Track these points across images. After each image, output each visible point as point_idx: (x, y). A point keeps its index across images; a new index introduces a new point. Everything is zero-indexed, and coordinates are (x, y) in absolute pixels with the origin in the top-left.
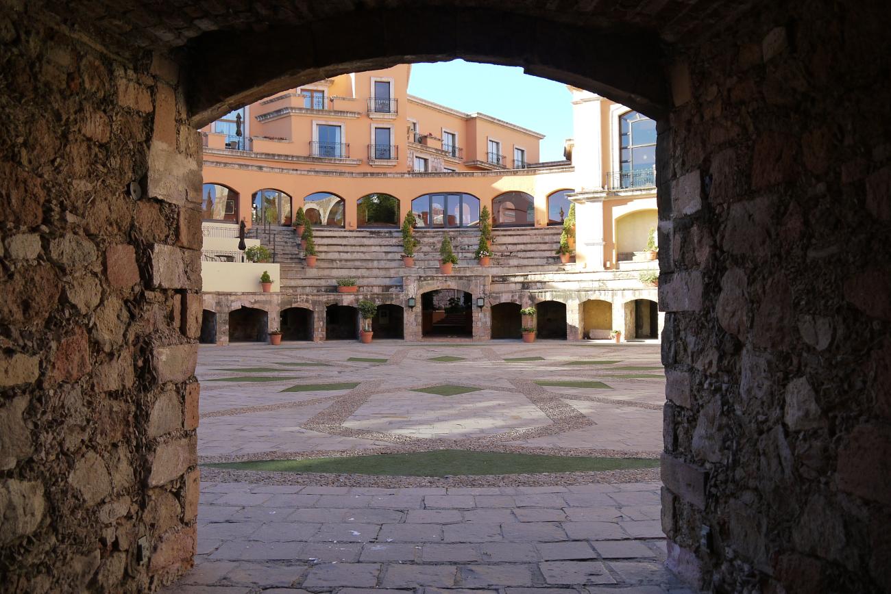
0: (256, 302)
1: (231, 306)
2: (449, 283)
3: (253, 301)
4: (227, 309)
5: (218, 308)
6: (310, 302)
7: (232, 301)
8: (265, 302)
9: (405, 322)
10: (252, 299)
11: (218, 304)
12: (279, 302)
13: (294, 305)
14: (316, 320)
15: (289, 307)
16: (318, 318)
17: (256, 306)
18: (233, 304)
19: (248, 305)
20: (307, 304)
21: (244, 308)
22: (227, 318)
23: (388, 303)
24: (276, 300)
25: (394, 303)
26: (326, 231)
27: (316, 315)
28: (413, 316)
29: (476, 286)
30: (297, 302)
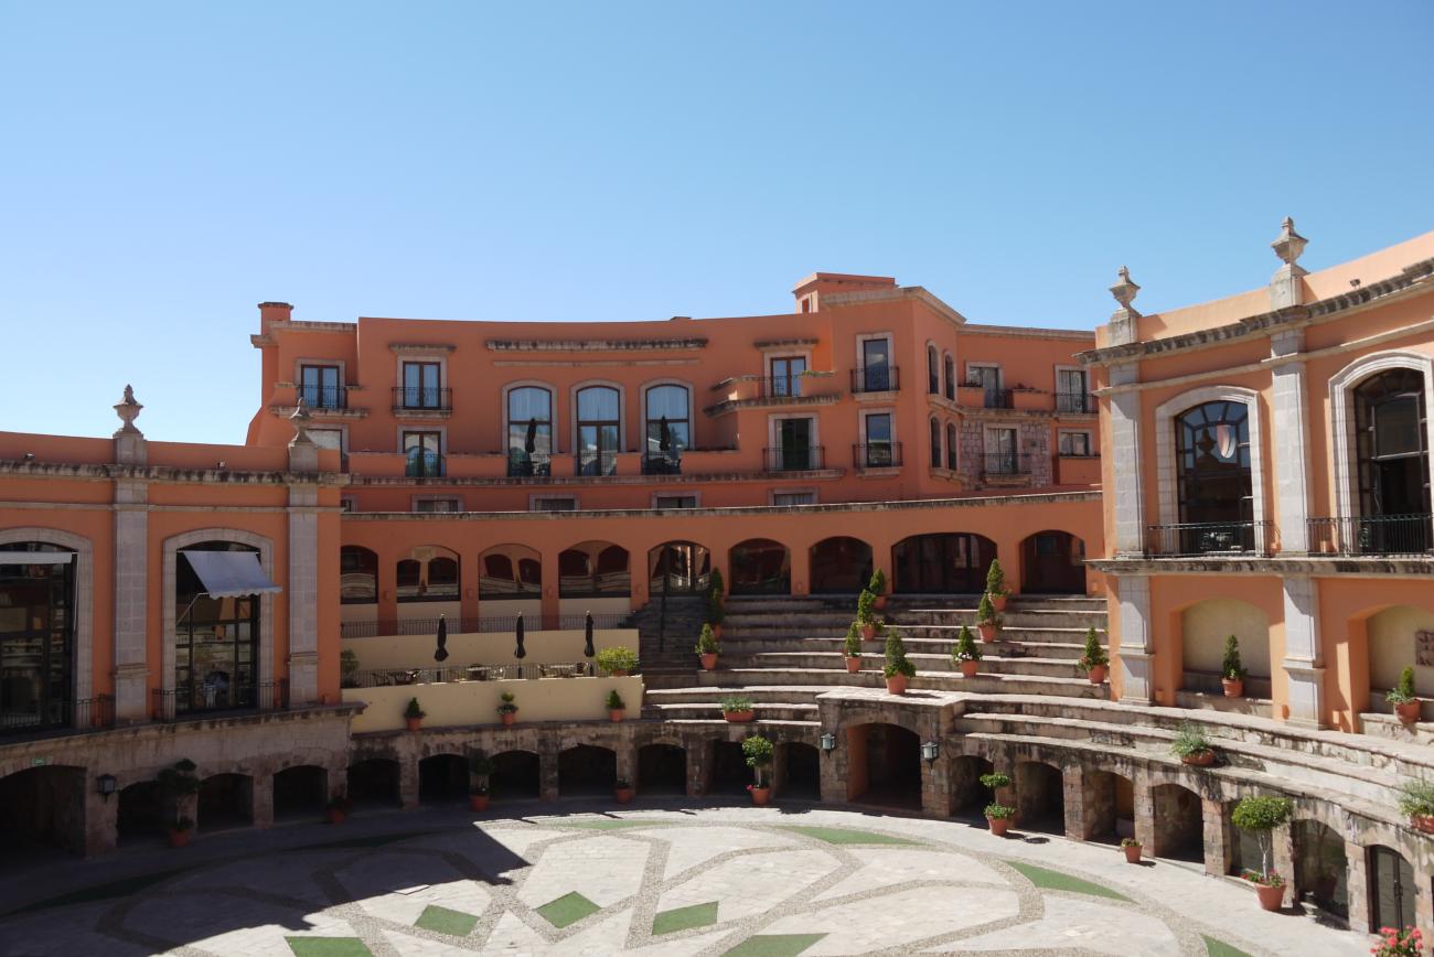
0: (598, 737)
1: (561, 744)
2: (886, 713)
3: (594, 735)
4: (555, 749)
5: (542, 748)
6: (680, 735)
7: (563, 738)
8: (612, 737)
9: (822, 773)
10: (592, 731)
11: (542, 742)
12: (633, 736)
13: (655, 741)
14: (689, 762)
15: (648, 743)
16: (693, 760)
17: (599, 743)
18: (565, 741)
19: (586, 742)
20: (675, 739)
21: (581, 746)
22: (556, 762)
23: (797, 740)
24: (628, 732)
25: (804, 740)
26: (758, 600)
27: (689, 756)
28: (834, 763)
29: (926, 722)
30: (660, 735)
